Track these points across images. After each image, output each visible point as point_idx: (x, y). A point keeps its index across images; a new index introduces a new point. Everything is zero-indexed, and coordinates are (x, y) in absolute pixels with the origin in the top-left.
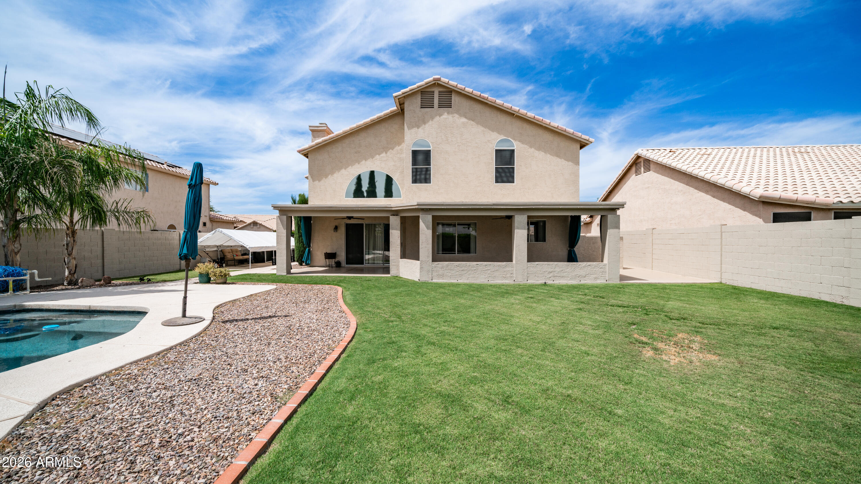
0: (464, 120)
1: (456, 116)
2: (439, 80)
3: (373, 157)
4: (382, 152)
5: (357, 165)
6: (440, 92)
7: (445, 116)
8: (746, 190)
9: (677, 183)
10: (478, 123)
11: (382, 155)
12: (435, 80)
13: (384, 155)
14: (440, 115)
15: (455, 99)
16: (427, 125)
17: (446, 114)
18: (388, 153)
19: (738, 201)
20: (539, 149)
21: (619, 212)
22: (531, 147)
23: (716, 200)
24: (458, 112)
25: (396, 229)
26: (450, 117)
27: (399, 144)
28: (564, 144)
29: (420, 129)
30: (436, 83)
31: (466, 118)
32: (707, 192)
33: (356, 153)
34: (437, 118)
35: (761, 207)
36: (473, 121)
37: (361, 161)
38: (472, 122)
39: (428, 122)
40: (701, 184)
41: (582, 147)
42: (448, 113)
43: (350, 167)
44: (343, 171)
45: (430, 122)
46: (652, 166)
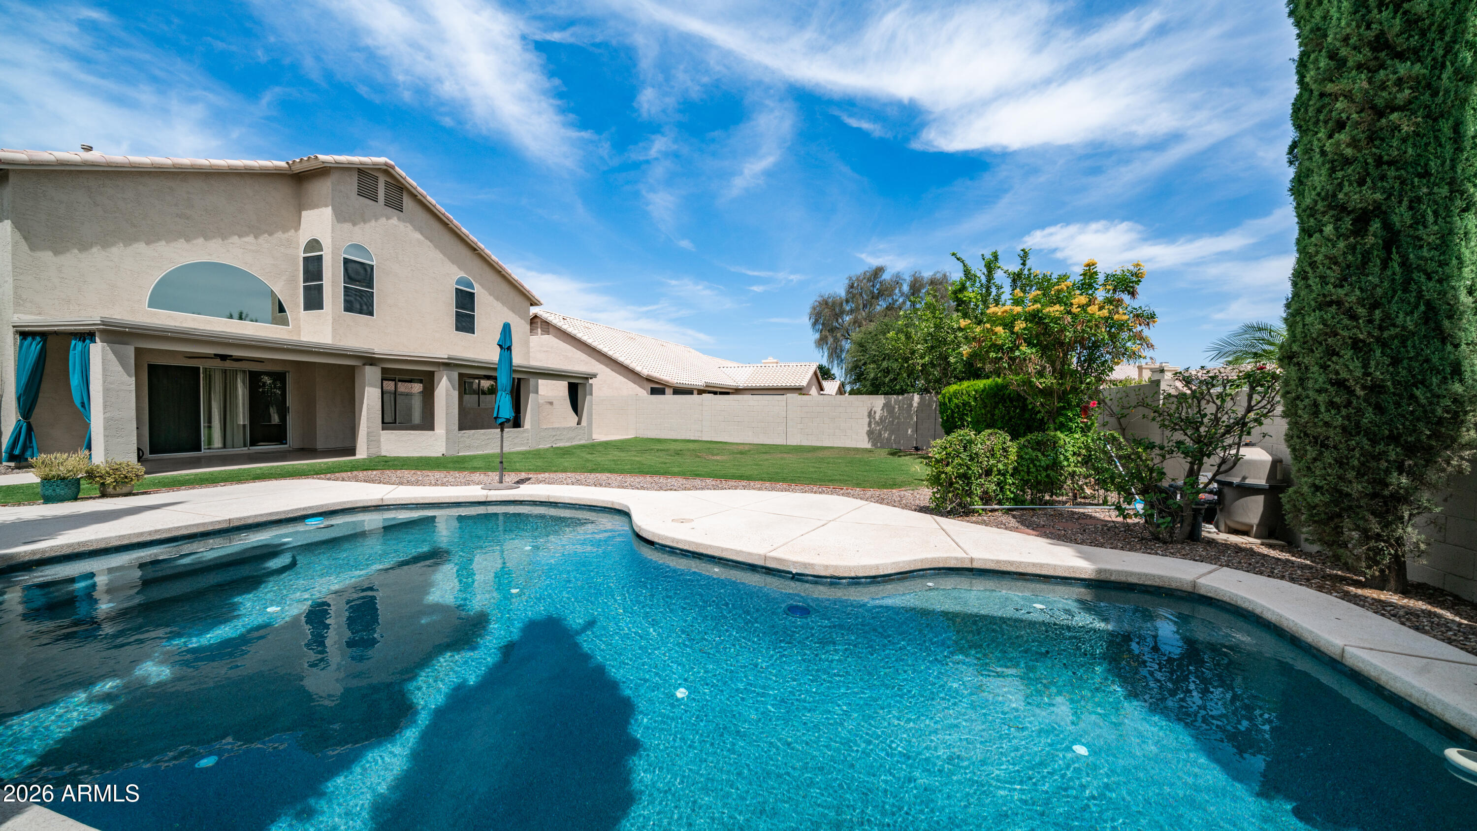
0: (418, 236)
1: (410, 227)
2: (393, 167)
3: (224, 238)
4: (247, 235)
5: (181, 244)
6: (386, 183)
7: (394, 221)
8: (638, 369)
9: (579, 352)
10: (436, 247)
11: (246, 239)
12: (386, 164)
13: (250, 239)
14: (388, 218)
15: (407, 202)
16: (367, 226)
17: (395, 218)
18: (261, 240)
19: (631, 375)
20: (497, 299)
21: (590, 381)
22: (491, 295)
23: (614, 373)
24: (411, 222)
25: (375, 386)
26: (401, 225)
27: (285, 230)
28: (519, 299)
29: (357, 228)
30: (386, 171)
31: (422, 234)
32: (607, 365)
33: (177, 215)
34: (383, 220)
35: (645, 382)
36: (431, 241)
37: (195, 238)
38: (429, 243)
39: (370, 221)
40: (602, 358)
41: (532, 305)
42: (399, 219)
43: (164, 243)
44: (141, 247)
45: (373, 223)
46: (551, 329)
